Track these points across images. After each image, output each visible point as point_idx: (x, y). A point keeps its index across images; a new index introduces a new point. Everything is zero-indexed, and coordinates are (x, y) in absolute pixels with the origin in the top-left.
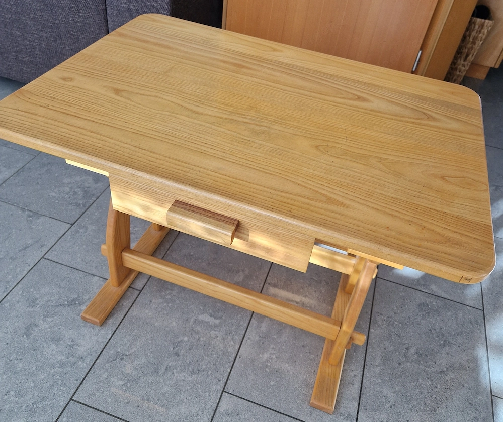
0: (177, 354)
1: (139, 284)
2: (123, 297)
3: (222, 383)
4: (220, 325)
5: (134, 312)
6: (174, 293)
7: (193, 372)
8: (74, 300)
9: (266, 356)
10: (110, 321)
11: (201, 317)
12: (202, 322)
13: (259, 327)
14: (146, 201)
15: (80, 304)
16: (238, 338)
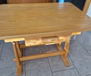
0: (40, 71)
1: (24, 63)
2: (22, 67)
3: (51, 71)
4: (44, 62)
5: (26, 69)
6: (31, 61)
7: (45, 73)
8: (12, 73)
9: (54, 63)
10: (23, 73)
11: (39, 63)
12: (40, 64)
13: (50, 59)
14: (35, 41)
15: (14, 73)
16: (48, 63)
